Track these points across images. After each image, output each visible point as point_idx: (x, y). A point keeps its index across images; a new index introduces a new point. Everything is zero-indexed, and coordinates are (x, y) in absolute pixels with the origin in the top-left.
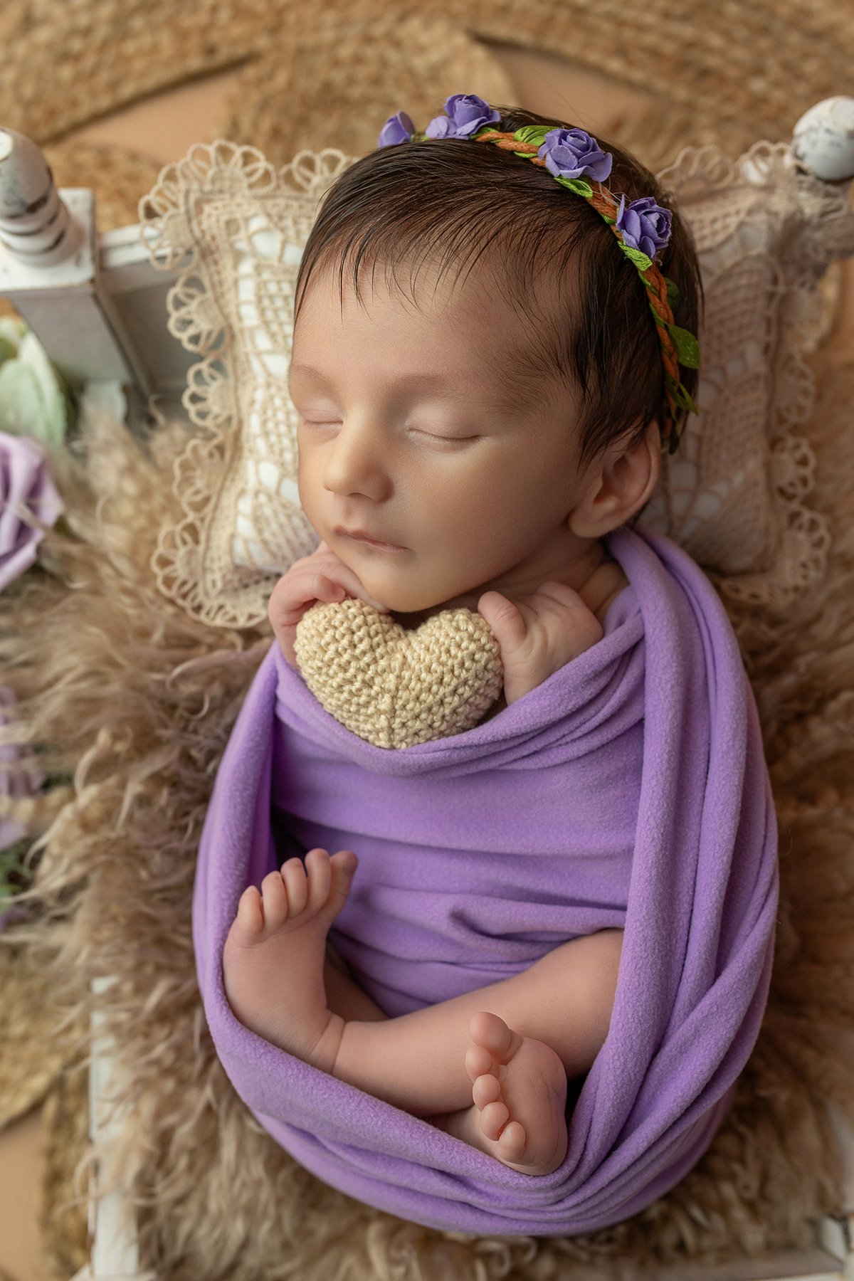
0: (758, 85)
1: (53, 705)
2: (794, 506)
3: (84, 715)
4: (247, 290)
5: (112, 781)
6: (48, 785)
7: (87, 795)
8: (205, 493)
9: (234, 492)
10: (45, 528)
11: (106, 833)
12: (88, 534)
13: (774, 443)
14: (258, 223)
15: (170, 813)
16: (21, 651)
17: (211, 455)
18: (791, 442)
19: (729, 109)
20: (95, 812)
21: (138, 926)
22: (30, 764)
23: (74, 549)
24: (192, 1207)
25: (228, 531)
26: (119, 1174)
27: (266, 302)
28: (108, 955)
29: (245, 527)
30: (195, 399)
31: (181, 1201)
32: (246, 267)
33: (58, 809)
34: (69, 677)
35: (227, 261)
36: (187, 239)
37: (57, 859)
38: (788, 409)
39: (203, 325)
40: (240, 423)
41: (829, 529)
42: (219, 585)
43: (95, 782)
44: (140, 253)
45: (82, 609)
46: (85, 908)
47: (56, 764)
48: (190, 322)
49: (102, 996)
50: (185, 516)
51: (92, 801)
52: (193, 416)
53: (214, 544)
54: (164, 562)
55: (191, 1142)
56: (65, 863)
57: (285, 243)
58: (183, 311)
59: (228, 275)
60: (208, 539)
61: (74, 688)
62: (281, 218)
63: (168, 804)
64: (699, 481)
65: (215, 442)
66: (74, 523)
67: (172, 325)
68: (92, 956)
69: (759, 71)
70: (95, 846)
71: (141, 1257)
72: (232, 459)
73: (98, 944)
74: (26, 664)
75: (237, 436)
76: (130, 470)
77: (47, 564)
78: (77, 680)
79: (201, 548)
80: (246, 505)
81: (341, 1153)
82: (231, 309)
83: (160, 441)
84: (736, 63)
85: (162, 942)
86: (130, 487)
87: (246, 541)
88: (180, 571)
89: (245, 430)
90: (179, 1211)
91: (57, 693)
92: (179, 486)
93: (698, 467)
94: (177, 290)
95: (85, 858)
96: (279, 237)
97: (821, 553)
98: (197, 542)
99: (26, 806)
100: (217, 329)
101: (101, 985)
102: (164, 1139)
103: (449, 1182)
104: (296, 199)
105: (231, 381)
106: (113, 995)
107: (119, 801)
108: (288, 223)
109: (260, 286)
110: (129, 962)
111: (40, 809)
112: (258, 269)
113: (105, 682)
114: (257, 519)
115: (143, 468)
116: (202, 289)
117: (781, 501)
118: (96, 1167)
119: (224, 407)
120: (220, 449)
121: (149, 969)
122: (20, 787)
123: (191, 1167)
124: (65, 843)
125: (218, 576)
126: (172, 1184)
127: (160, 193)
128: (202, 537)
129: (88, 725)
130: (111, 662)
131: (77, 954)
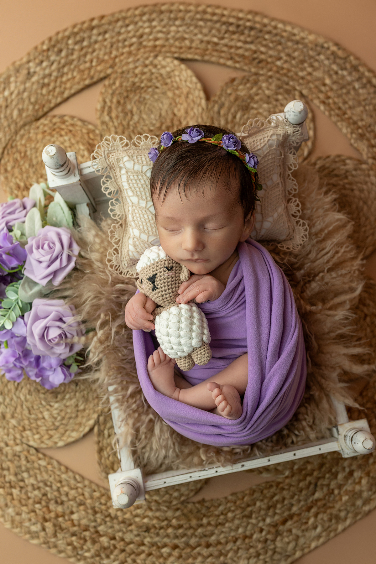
0: (279, 63)
1: (87, 308)
2: (297, 219)
3: (96, 310)
4: (124, 178)
5: (106, 328)
6: (88, 332)
7: (100, 333)
8: (119, 238)
9: (127, 237)
10: (76, 256)
11: (107, 344)
12: (87, 256)
13: (289, 201)
14: (126, 158)
15: (125, 336)
16: (74, 294)
17: (119, 227)
18: (294, 199)
19: (270, 73)
20: (103, 338)
21: (120, 370)
22: (83, 327)
23: (85, 261)
24: (148, 448)
25: (127, 249)
26: (126, 442)
27: (130, 181)
28: (113, 379)
29: (131, 248)
30: (112, 210)
31: (144, 447)
32: (123, 171)
33: (92, 338)
34: (89, 299)
35: (118, 170)
36: (106, 165)
37: (94, 353)
38: (291, 190)
39: (112, 189)
40: (126, 216)
41: (308, 226)
42: (126, 265)
43: (102, 329)
44: (91, 170)
45: (90, 279)
46: (103, 367)
47: (90, 325)
48: (108, 188)
49: (112, 391)
50: (114, 246)
51: (102, 334)
52: (111, 216)
53: (123, 253)
54: (110, 261)
55: (145, 431)
56: (97, 354)
57: (134, 164)
58: (106, 185)
59: (118, 174)
60: (121, 252)
61: (91, 302)
62: (132, 156)
63: (125, 334)
64: (263, 218)
65: (119, 224)
66: (83, 253)
67: (102, 189)
68: (109, 380)
69: (280, 59)
70: (105, 348)
71: (135, 464)
72: (125, 227)
73: (110, 376)
74: (77, 297)
75: (125, 221)
76: (97, 235)
77: (78, 267)
78: (91, 300)
79: (120, 255)
80: (131, 241)
81: (185, 426)
82: (120, 183)
83: (103, 224)
84: (271, 56)
85: (127, 374)
86: (98, 240)
87: (132, 252)
88: (114, 262)
89: (128, 219)
90: (144, 450)
91: (87, 304)
92: (111, 238)
93: (262, 214)
94: (103, 179)
95: (102, 352)
96: (132, 162)
97: (307, 233)
98: (118, 253)
99: (83, 339)
100: (116, 190)
101: (111, 388)
102: (137, 430)
103: (215, 428)
104: (137, 149)
105: (122, 204)
106: (116, 391)
107: (110, 334)
108: (135, 157)
109: (128, 177)
110: (119, 380)
111: (87, 339)
112: (127, 172)
113: (100, 299)
114: (135, 246)
115: (100, 233)
116: (111, 179)
117: (293, 218)
118: (118, 441)
119: (121, 212)
120: (121, 225)
121: (125, 383)
122: (80, 334)
123: (146, 437)
124: (96, 348)
125: (126, 263)
126: (141, 443)
127: (97, 152)
128: (119, 252)
129: (98, 313)
130: (100, 293)
131: (104, 380)
